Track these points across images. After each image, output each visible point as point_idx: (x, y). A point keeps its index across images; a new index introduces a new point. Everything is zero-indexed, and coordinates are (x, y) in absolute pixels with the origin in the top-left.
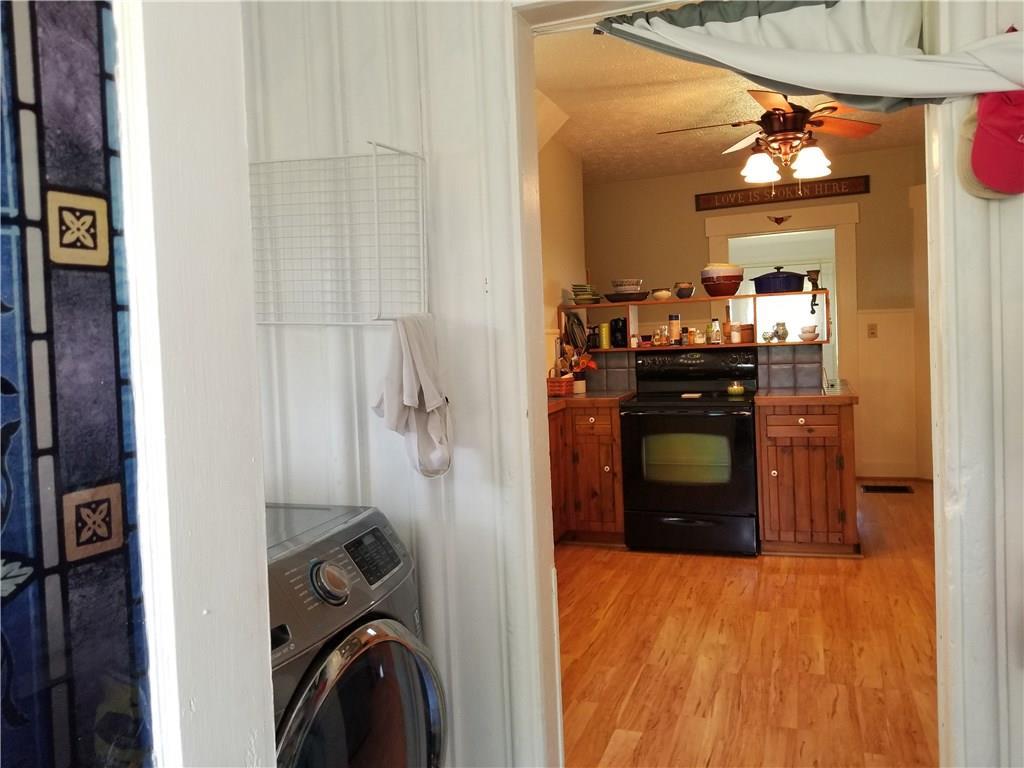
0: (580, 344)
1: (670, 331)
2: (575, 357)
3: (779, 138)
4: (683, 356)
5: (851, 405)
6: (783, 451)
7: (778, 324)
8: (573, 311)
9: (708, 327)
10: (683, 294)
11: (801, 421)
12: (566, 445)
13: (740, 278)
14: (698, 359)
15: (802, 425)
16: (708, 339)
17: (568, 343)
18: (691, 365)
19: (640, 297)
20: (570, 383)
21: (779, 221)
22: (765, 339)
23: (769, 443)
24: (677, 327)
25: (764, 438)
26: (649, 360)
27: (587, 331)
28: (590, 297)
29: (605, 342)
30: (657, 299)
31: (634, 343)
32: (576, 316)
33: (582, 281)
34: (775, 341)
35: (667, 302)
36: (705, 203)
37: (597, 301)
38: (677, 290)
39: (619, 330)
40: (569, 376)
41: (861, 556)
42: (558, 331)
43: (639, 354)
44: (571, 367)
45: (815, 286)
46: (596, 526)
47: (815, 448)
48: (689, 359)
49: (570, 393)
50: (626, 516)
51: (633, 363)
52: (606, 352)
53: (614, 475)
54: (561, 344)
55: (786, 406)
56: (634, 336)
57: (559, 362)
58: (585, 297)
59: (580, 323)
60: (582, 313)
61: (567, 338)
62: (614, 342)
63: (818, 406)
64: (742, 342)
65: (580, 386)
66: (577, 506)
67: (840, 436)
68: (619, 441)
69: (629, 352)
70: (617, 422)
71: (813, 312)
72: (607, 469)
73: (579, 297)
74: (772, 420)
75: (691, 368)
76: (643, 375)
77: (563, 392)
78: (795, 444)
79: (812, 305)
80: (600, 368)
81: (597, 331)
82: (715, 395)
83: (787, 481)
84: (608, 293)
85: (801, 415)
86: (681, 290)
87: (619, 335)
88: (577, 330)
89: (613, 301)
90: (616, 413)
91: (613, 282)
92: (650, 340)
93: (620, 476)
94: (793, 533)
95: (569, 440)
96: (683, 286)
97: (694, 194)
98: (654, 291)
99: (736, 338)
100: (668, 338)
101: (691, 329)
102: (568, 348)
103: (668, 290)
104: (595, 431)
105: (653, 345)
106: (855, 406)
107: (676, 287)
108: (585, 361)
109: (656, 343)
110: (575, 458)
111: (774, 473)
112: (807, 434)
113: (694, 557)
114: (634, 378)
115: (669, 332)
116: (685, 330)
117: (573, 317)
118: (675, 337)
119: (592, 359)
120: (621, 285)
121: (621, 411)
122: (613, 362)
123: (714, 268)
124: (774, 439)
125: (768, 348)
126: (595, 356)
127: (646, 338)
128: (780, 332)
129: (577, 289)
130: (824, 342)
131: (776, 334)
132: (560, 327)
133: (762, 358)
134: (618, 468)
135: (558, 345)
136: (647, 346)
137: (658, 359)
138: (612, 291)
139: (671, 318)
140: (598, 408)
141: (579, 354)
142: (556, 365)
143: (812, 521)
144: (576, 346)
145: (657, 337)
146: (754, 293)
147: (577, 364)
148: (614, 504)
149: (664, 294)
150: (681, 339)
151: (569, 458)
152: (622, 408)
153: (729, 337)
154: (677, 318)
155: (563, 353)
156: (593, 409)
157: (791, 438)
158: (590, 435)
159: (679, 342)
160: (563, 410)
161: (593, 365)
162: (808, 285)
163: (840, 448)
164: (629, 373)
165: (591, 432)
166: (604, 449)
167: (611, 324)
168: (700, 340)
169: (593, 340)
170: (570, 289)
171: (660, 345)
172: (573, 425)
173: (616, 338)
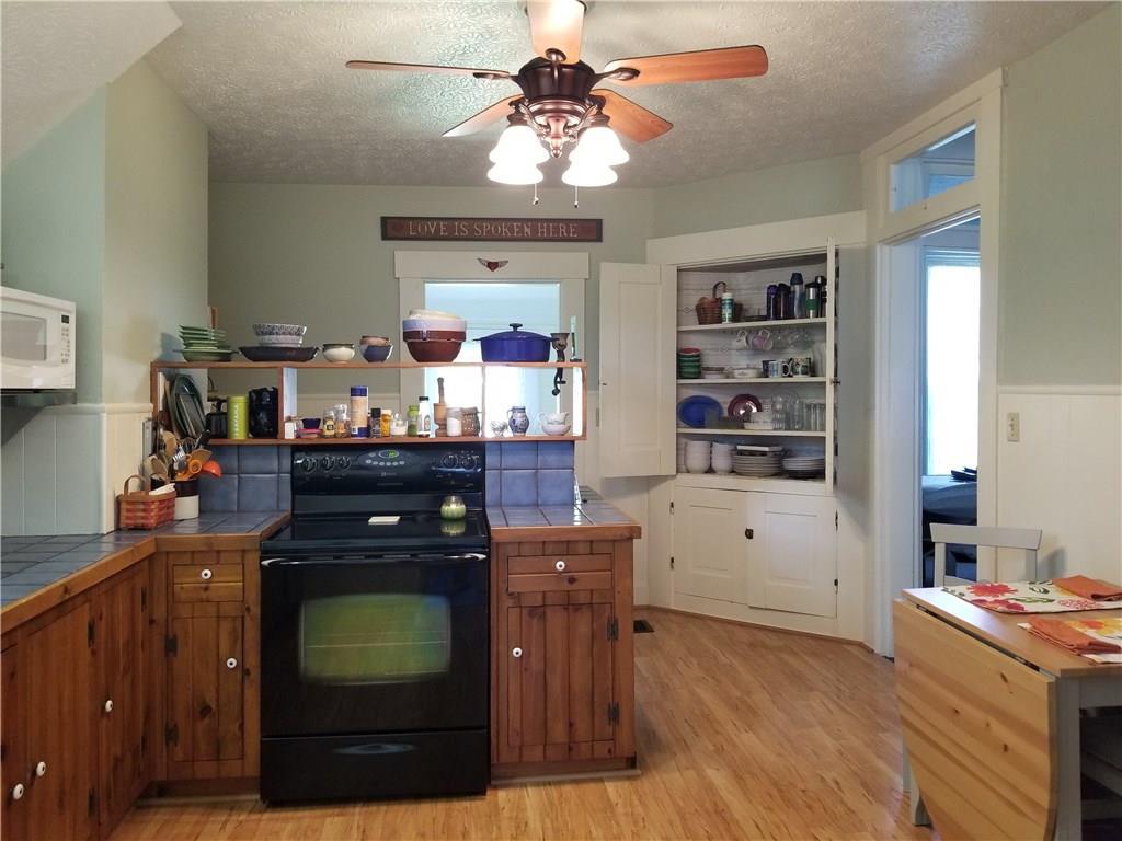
0: (191, 430)
1: (351, 413)
2: (181, 454)
3: (548, 107)
4: (372, 455)
5: (630, 539)
6: (531, 615)
7: (514, 410)
8: (183, 372)
9: (411, 409)
10: (373, 355)
11: (560, 565)
12: (152, 622)
13: (461, 336)
14: (397, 460)
15: (560, 573)
16: (411, 428)
17: (168, 428)
18: (385, 468)
19: (302, 355)
20: (167, 504)
21: (492, 266)
22: (495, 430)
23: (510, 602)
24: (363, 407)
25: (504, 597)
26: (313, 459)
27: (208, 407)
28: (215, 349)
29: (239, 429)
30: (331, 360)
31: (290, 431)
32: (188, 381)
33: (202, 320)
34: (508, 434)
35: (348, 366)
36: (395, 229)
37: (226, 358)
38: (365, 347)
39: (265, 409)
40: (168, 488)
41: (638, 772)
42: (152, 405)
43: (296, 449)
44: (172, 473)
45: (561, 355)
46: (205, 770)
47: (578, 607)
48: (382, 460)
49: (168, 519)
50: (266, 750)
51: (287, 464)
52: (239, 446)
53: (246, 672)
54: (155, 429)
55: (536, 542)
56: (289, 419)
57: (149, 461)
58: (203, 349)
59: (194, 394)
60: (200, 377)
61: (167, 419)
62: (254, 429)
63: (585, 541)
64: (464, 434)
65: (188, 507)
66: (171, 735)
67: (613, 587)
68: (256, 610)
69: (279, 446)
70: (255, 578)
71: (555, 392)
72: (232, 662)
73: (192, 349)
74: (515, 564)
75: (384, 474)
76: (303, 485)
77: (152, 522)
78: (549, 602)
79: (556, 383)
80: (226, 472)
81: (224, 408)
82: (420, 518)
83: (535, 664)
84: (248, 345)
85: (560, 556)
86: (371, 347)
87: (263, 418)
88: (187, 406)
89: (255, 360)
90: (253, 559)
91: (255, 327)
92: (317, 427)
93: (255, 674)
94: (541, 747)
95: (160, 613)
96: (374, 341)
97: (380, 216)
98: (326, 347)
99: (455, 429)
100: (347, 425)
101: (384, 412)
102: (168, 437)
103: (349, 346)
104: (211, 595)
105: (321, 435)
106: (635, 541)
107: (362, 343)
108: (200, 461)
109: (327, 433)
110: (171, 646)
111: (517, 651)
112: (566, 586)
113: (383, 808)
114: (287, 490)
115: (349, 415)
116: (376, 413)
117: (180, 383)
118: (361, 422)
119: (212, 459)
120: (271, 333)
121: (262, 559)
122: (251, 463)
123: (424, 318)
124: (517, 597)
125: (500, 445)
126: (218, 452)
127: (311, 424)
128: (519, 421)
129: (190, 335)
130: (578, 438)
131: (513, 424)
132: (153, 399)
133: (491, 459)
134: (253, 661)
135: (149, 432)
136: (312, 437)
137: (331, 458)
138: (253, 341)
139: (355, 392)
140: (218, 552)
141: (188, 449)
142: (143, 470)
143: (571, 725)
144: (184, 434)
145: (330, 422)
146: (481, 361)
147: (184, 467)
148: (242, 726)
149: (344, 353)
150: (369, 426)
151: (158, 644)
152: (265, 554)
153: (443, 425)
154: (363, 393)
155: (157, 446)
156: (210, 554)
157: (544, 593)
158: (202, 601)
159: (366, 431)
160: (150, 558)
161: (214, 469)
162: (553, 353)
163: (612, 606)
164: (279, 481)
165: (204, 595)
166: (226, 626)
167: (250, 398)
168: (398, 429)
169: (217, 425)
170: (176, 333)
171: (335, 436)
172: (170, 584)
173: (257, 422)
